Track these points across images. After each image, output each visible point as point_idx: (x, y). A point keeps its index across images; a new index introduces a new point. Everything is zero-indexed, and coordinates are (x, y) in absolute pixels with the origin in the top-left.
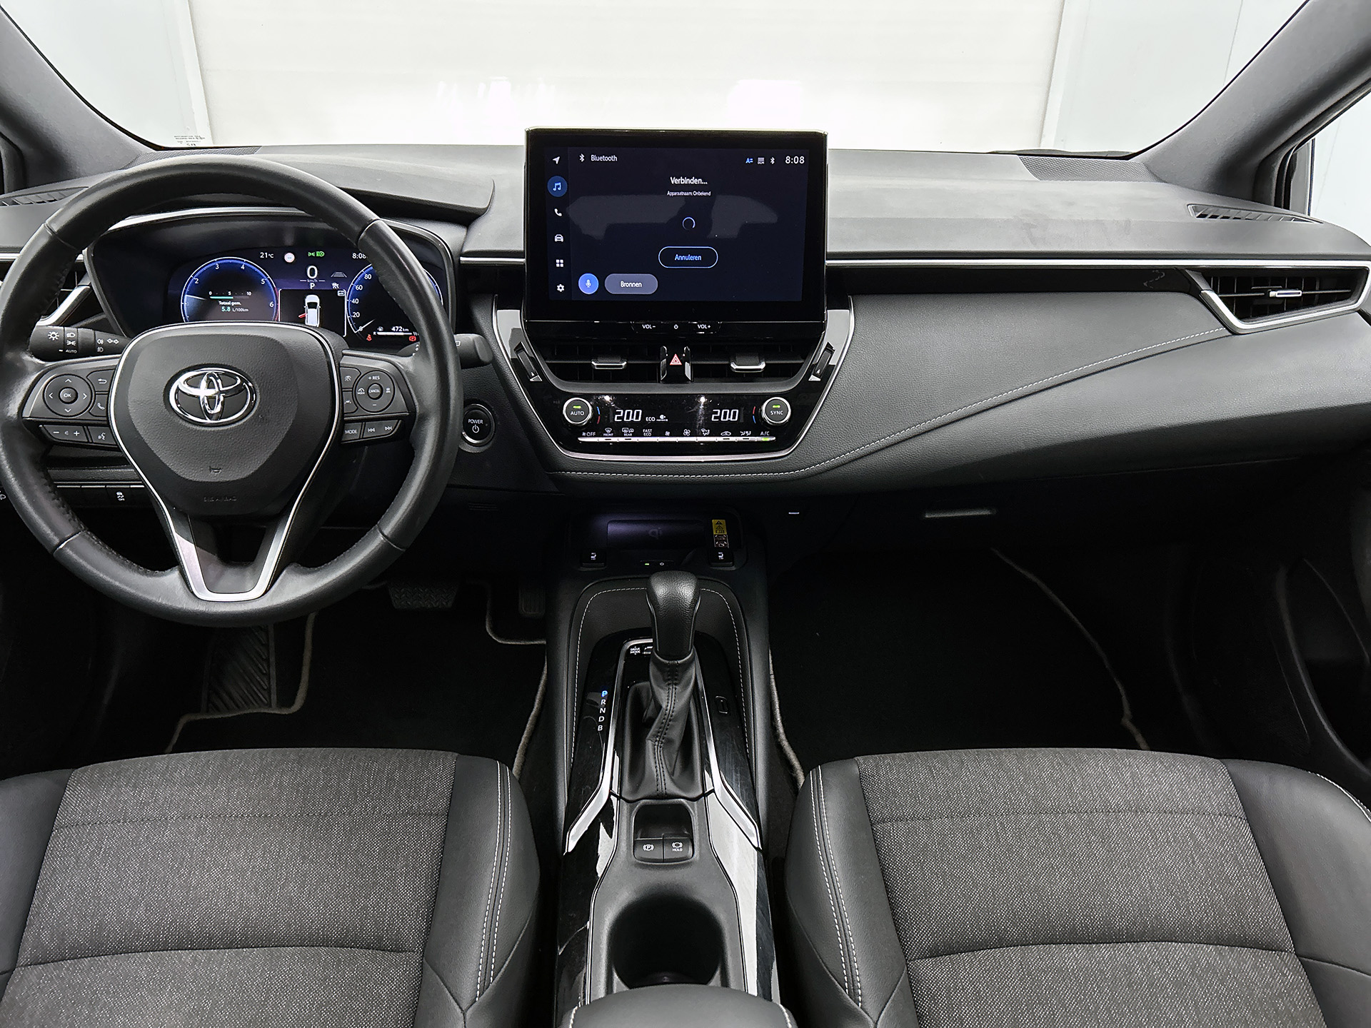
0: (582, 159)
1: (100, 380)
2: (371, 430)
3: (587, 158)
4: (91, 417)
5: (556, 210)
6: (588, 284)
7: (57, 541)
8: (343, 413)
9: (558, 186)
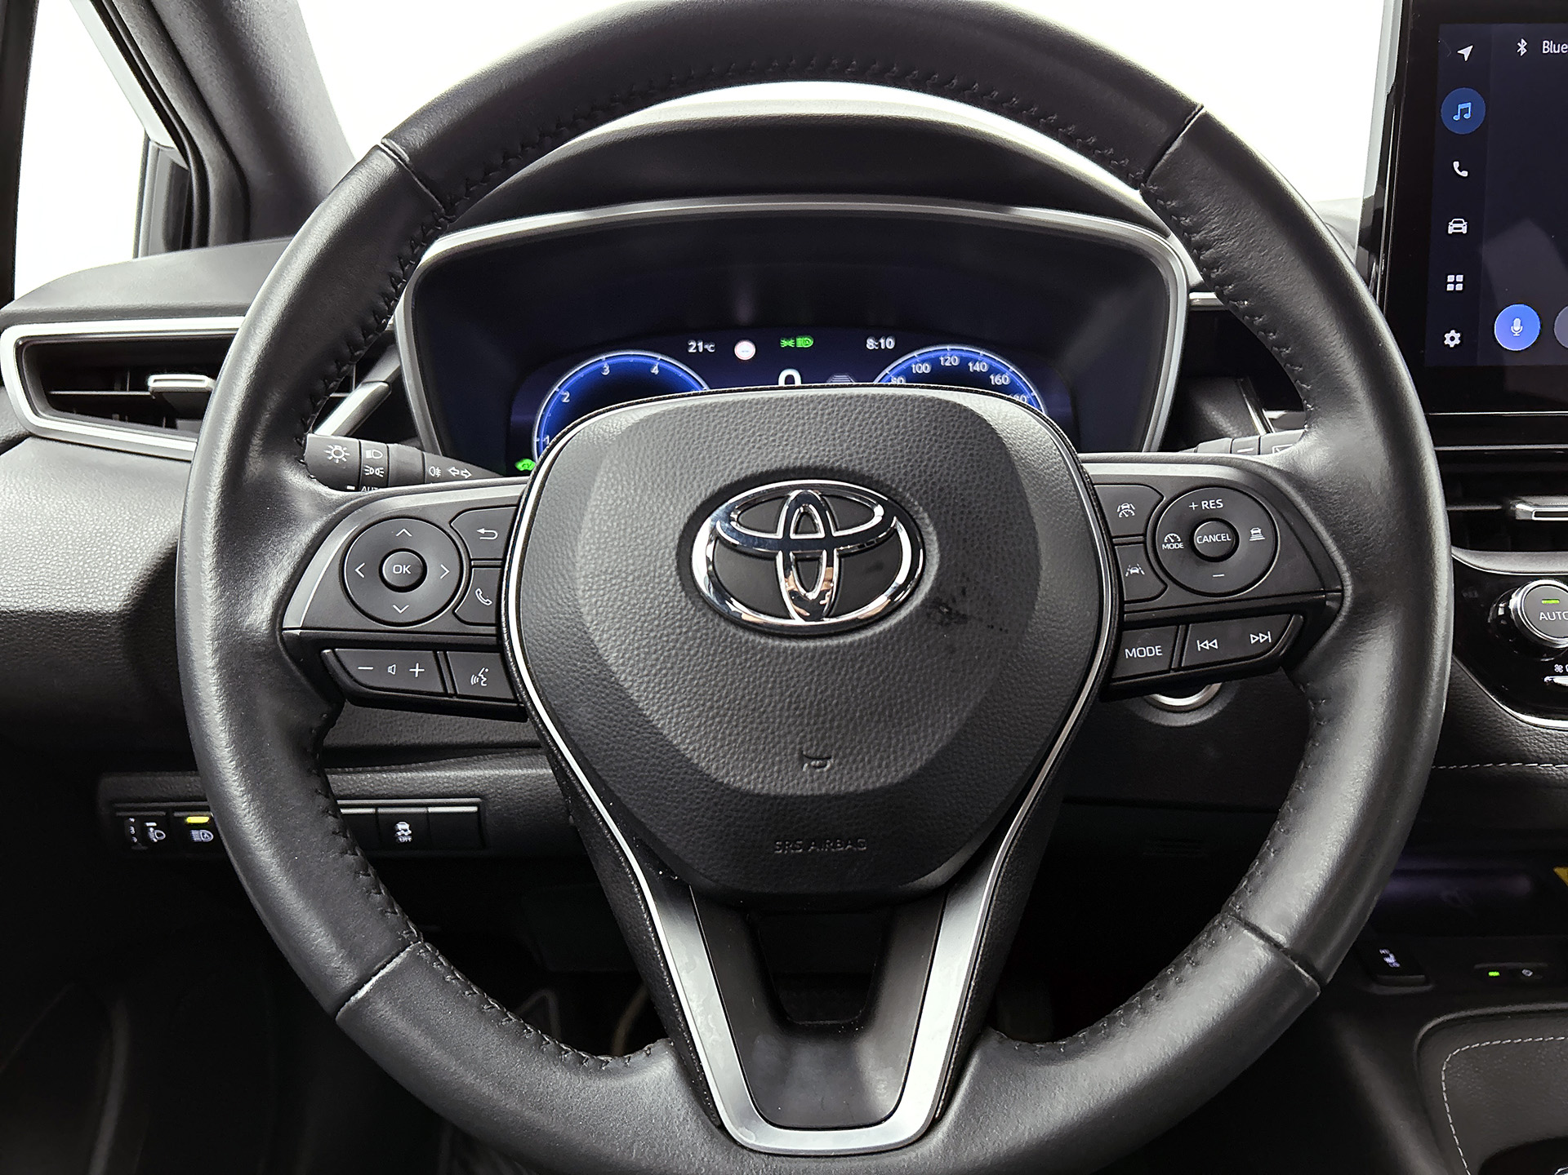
0: (1522, 50)
1: (482, 531)
2: (1207, 645)
3: (1534, 47)
4: (456, 627)
5: (1456, 165)
6: (1517, 327)
7: (348, 978)
8: (1122, 602)
9: (1465, 111)
